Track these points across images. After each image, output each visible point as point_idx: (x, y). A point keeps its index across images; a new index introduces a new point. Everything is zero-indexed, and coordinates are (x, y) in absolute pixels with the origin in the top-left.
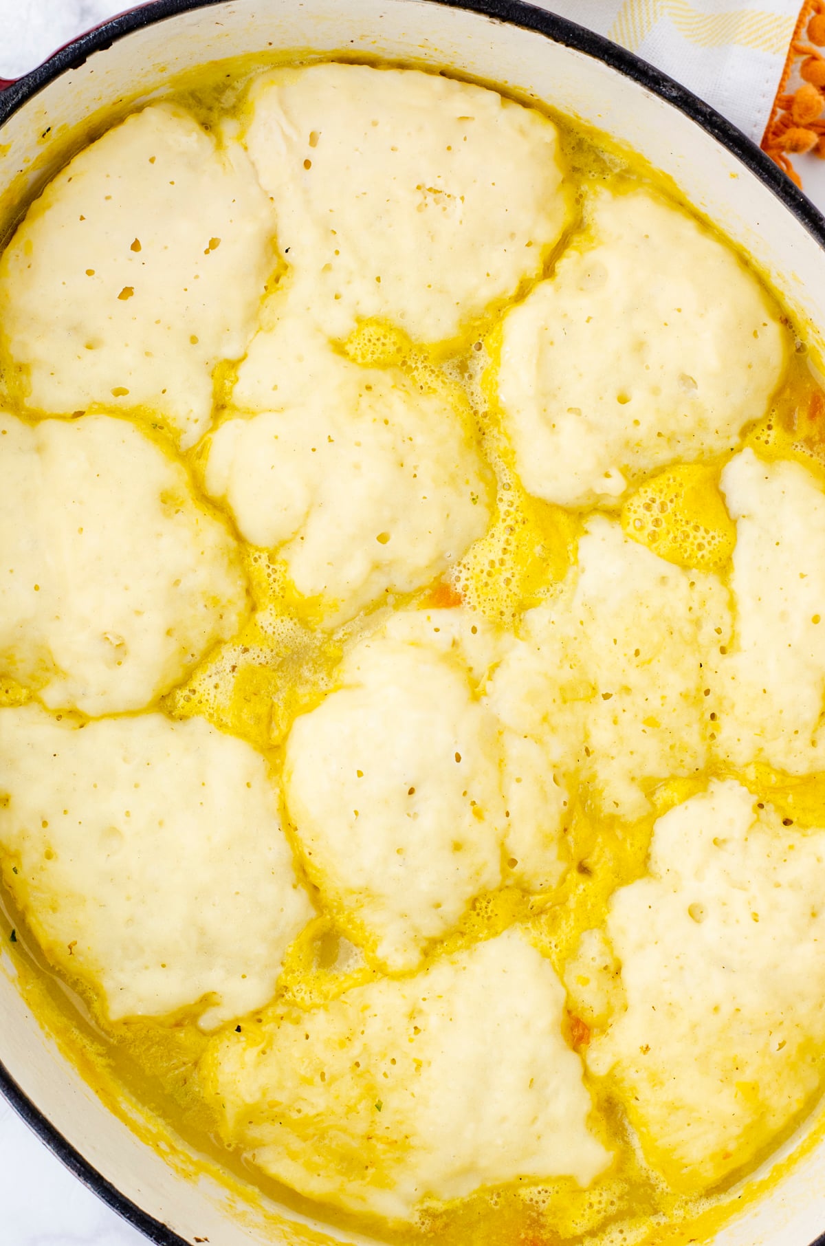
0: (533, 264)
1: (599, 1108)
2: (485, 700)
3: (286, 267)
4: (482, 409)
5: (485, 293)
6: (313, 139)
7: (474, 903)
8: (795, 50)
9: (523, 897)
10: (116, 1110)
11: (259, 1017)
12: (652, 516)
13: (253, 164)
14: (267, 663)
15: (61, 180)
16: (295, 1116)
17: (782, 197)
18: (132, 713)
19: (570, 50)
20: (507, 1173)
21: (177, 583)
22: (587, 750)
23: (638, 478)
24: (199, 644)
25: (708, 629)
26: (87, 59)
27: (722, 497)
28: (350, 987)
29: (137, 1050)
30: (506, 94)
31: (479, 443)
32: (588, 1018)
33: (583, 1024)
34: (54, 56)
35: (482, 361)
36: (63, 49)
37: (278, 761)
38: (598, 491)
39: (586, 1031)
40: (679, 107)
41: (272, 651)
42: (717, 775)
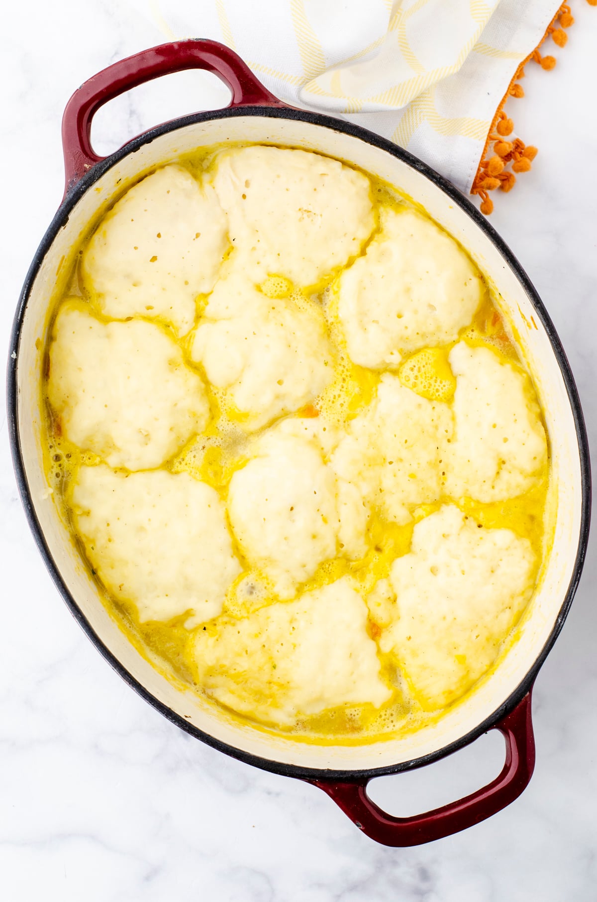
0: (355, 249)
1: (385, 668)
2: (329, 464)
3: (233, 248)
4: (331, 320)
5: (332, 263)
6: (247, 184)
7: (322, 565)
8: (490, 138)
9: (347, 563)
10: (146, 658)
11: (214, 622)
12: (413, 374)
13: (217, 195)
14: (220, 445)
15: (122, 201)
16: (232, 672)
17: (473, 219)
18: (151, 470)
19: (372, 146)
20: (338, 701)
21: (176, 405)
22: (381, 490)
23: (408, 355)
24: (186, 435)
25: (442, 430)
26: (141, 148)
27: (449, 365)
28: (260, 608)
29: (154, 639)
30: (345, 163)
31: (329, 336)
32: (380, 622)
33: (378, 626)
34: (124, 146)
35: (330, 297)
36: (129, 143)
37: (224, 494)
38: (387, 361)
39: (379, 630)
40: (425, 174)
41: (222, 439)
42: (445, 503)
